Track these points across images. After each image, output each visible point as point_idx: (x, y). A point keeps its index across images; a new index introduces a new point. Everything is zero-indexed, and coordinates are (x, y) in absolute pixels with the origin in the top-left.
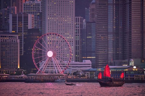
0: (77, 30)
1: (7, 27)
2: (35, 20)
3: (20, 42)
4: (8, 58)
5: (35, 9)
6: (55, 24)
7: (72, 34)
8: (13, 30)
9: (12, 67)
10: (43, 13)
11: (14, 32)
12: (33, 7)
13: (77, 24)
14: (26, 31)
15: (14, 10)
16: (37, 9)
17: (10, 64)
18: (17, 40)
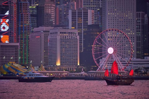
0: (138, 26)
1: (67, 23)
2: (95, 16)
3: (80, 39)
4: (68, 55)
5: (95, 4)
6: (116, 20)
7: (134, 30)
8: (72, 26)
9: (72, 64)
10: (103, 8)
11: (74, 28)
12: (93, 3)
13: (138, 19)
14: (86, 27)
15: (73, 5)
16: (97, 4)
17: (70, 61)
18: (76, 37)
